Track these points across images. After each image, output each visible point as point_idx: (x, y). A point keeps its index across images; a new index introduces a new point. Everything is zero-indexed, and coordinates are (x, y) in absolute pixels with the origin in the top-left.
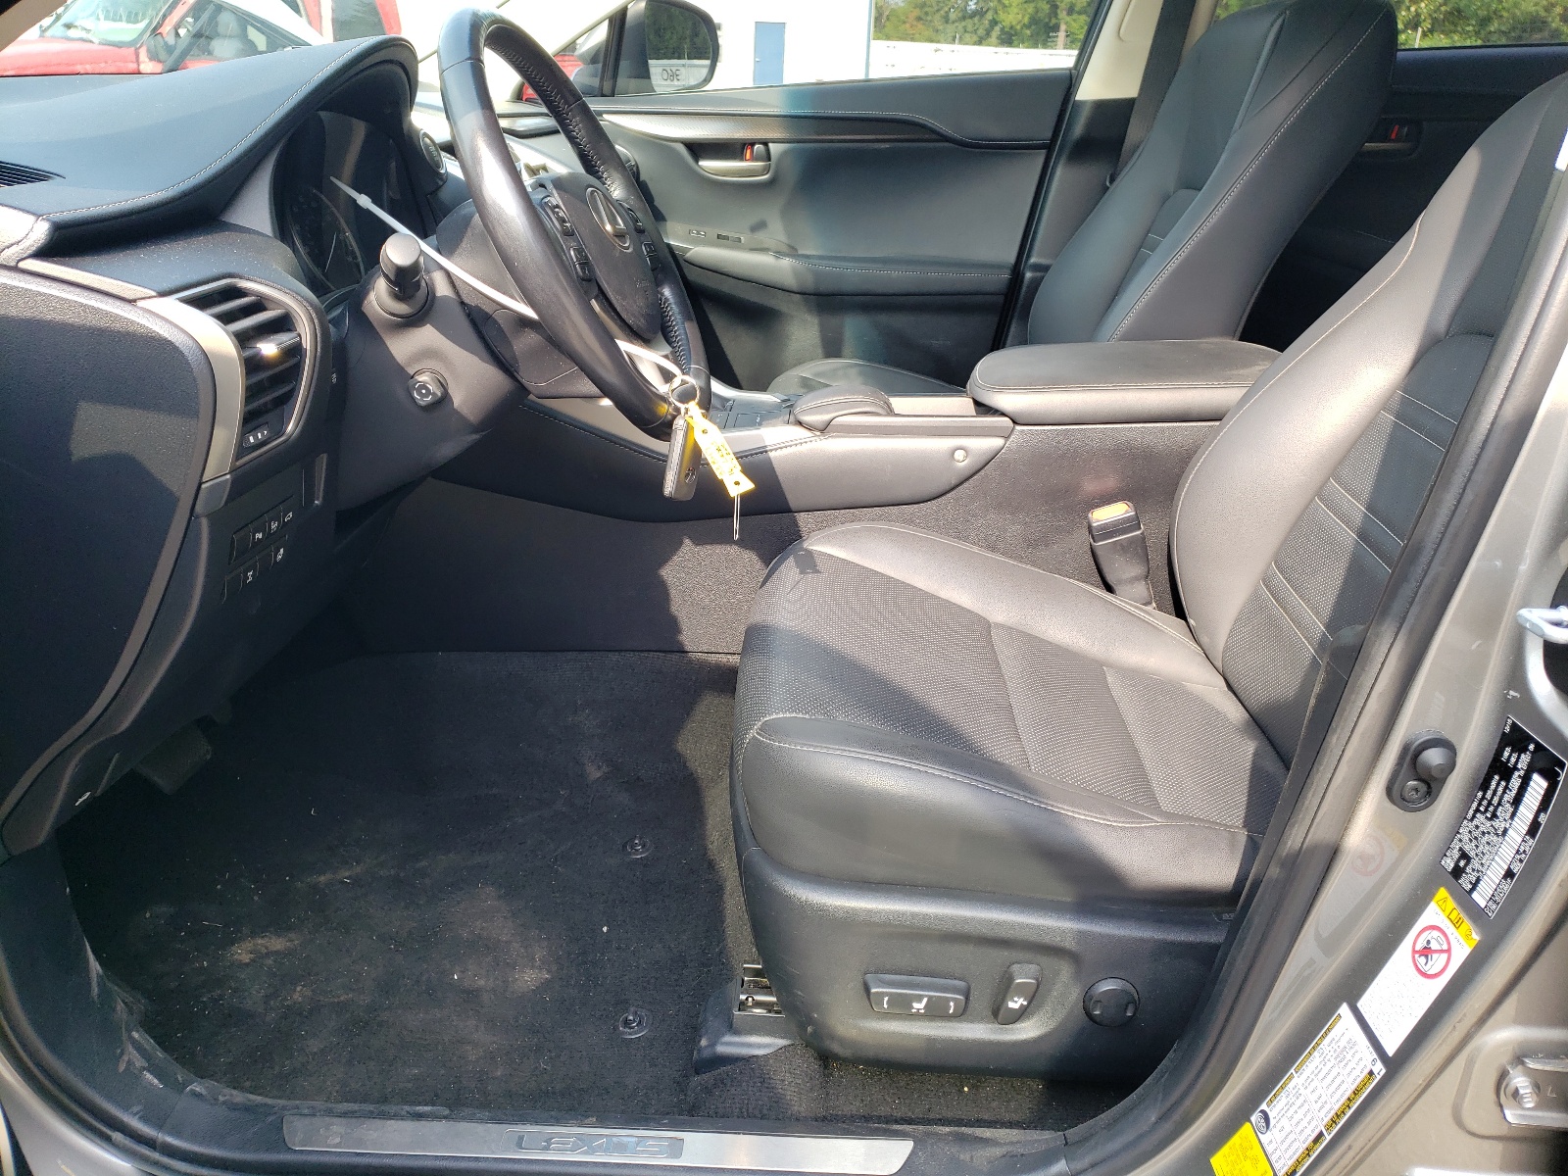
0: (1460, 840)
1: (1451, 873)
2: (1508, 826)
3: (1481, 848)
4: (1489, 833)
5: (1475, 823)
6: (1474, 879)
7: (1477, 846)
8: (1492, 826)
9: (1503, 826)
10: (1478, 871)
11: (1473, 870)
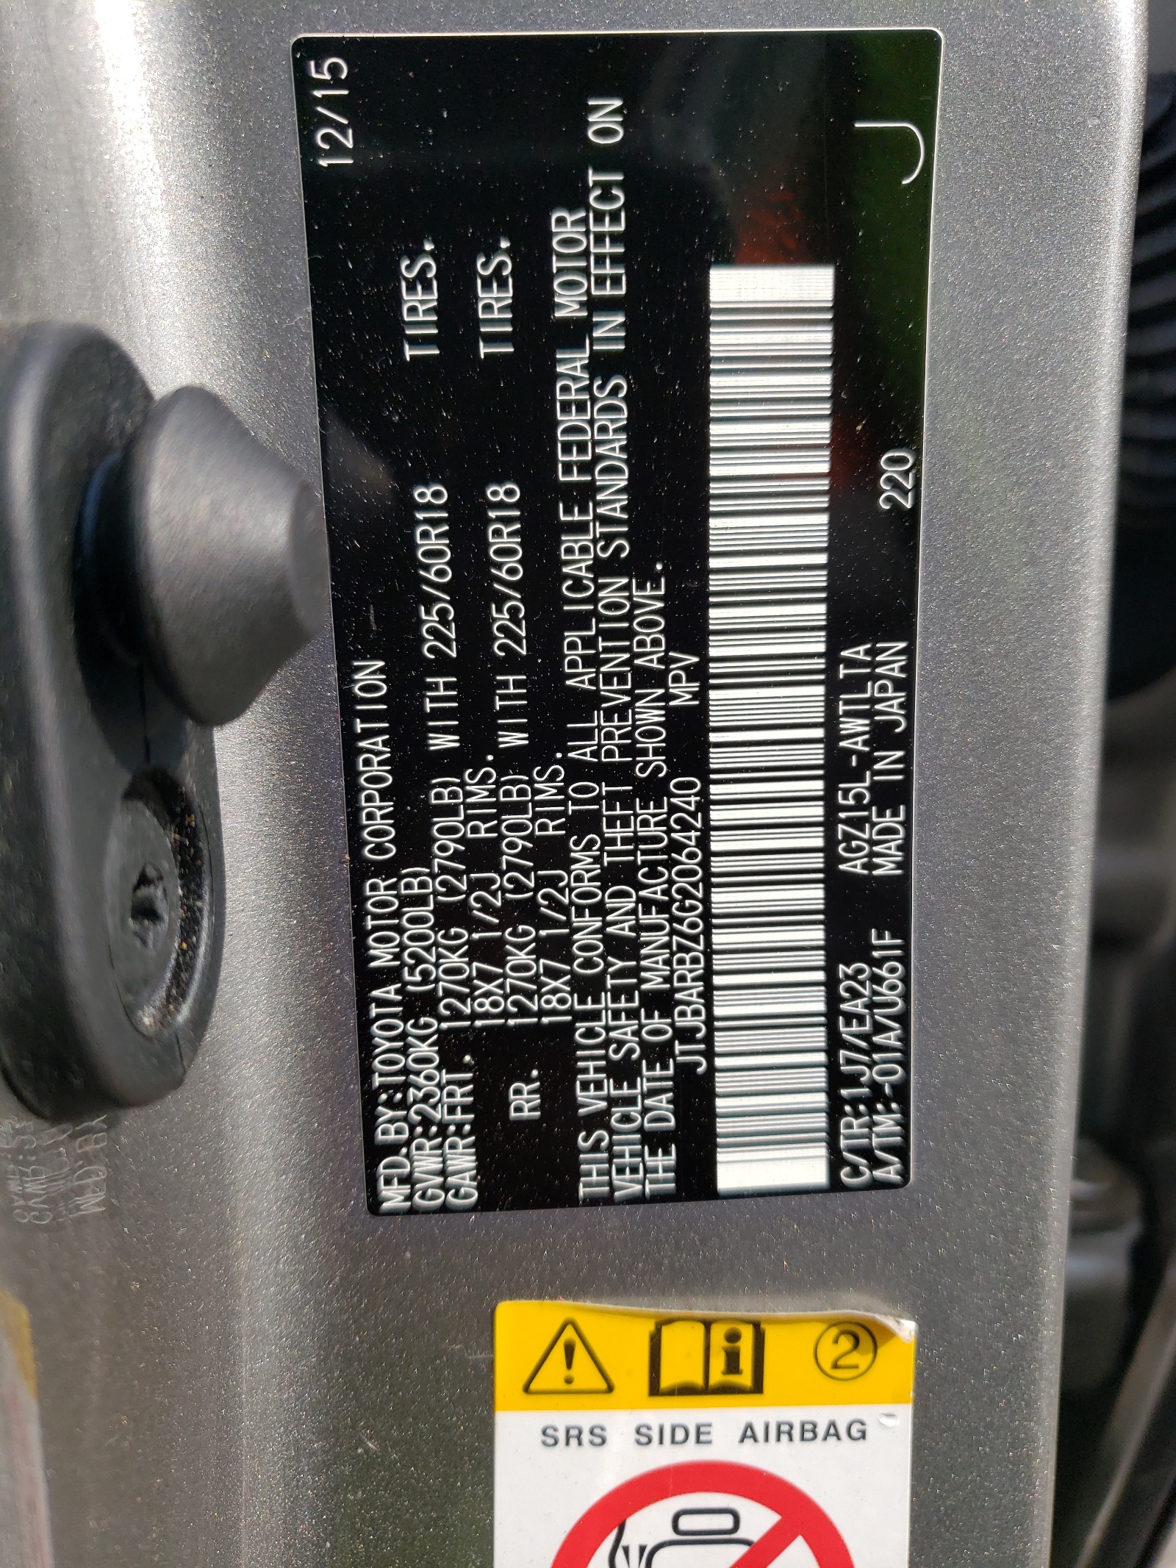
0: (417, 1006)
1: (484, 1205)
2: (683, 693)
3: (587, 930)
4: (584, 824)
5: (445, 845)
6: (662, 1104)
7: (558, 948)
8: (576, 771)
9: (651, 715)
10: (656, 1054)
11: (623, 1071)
